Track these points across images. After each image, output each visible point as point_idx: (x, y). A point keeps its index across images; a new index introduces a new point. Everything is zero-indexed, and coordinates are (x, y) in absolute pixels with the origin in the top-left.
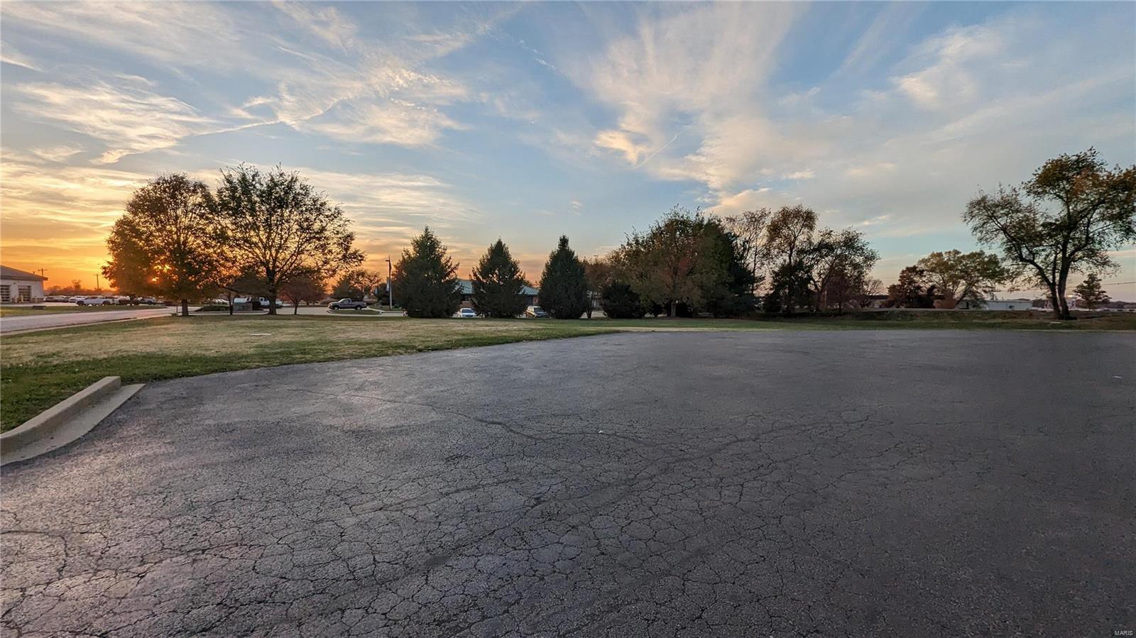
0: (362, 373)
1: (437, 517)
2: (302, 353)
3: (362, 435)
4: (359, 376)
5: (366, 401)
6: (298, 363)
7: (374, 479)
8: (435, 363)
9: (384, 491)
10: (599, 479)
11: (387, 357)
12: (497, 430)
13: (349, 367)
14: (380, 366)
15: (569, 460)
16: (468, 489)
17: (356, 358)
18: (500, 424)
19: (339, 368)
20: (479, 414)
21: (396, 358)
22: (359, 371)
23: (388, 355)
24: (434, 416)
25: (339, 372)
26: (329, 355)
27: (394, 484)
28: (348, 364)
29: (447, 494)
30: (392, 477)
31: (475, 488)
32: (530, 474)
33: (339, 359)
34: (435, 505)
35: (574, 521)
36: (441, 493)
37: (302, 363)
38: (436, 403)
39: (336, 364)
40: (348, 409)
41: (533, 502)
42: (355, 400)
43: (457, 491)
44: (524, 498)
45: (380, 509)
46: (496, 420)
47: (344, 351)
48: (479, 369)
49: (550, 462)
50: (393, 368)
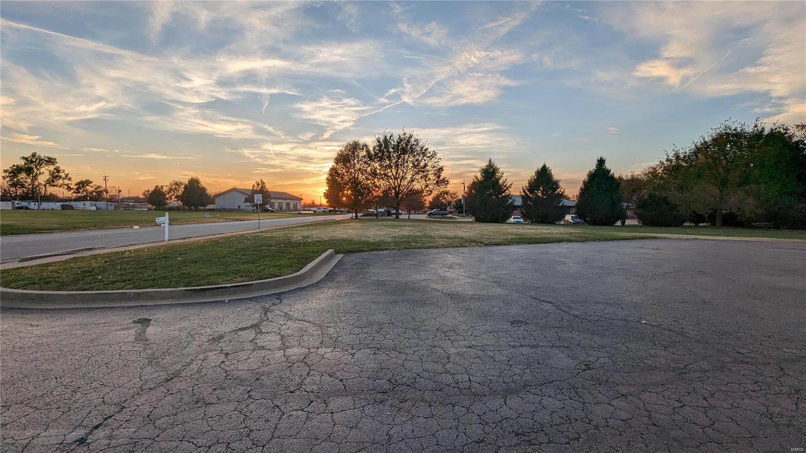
0: (451, 257)
1: (508, 361)
2: (416, 243)
3: (454, 297)
4: (449, 259)
5: (454, 275)
6: (414, 248)
7: (464, 327)
8: (498, 254)
9: (471, 335)
11: (465, 248)
12: (549, 307)
13: (443, 253)
14: (462, 253)
16: (528, 346)
17: (446, 248)
18: (550, 303)
19: (437, 253)
20: (533, 293)
21: (471, 249)
22: (449, 256)
23: (466, 247)
24: (499, 291)
25: (437, 256)
26: (430, 244)
27: (477, 333)
28: (442, 251)
29: (514, 347)
30: (475, 328)
31: (532, 347)
32: (579, 345)
33: (437, 247)
34: (506, 352)
36: (510, 345)
37: (416, 248)
38: (501, 282)
39: (435, 251)
40: (444, 279)
41: (583, 367)
42: (448, 274)
43: (522, 346)
44: (576, 363)
45: (470, 347)
46: (546, 299)
47: (439, 243)
48: (530, 261)
49: (596, 338)
50: (470, 255)
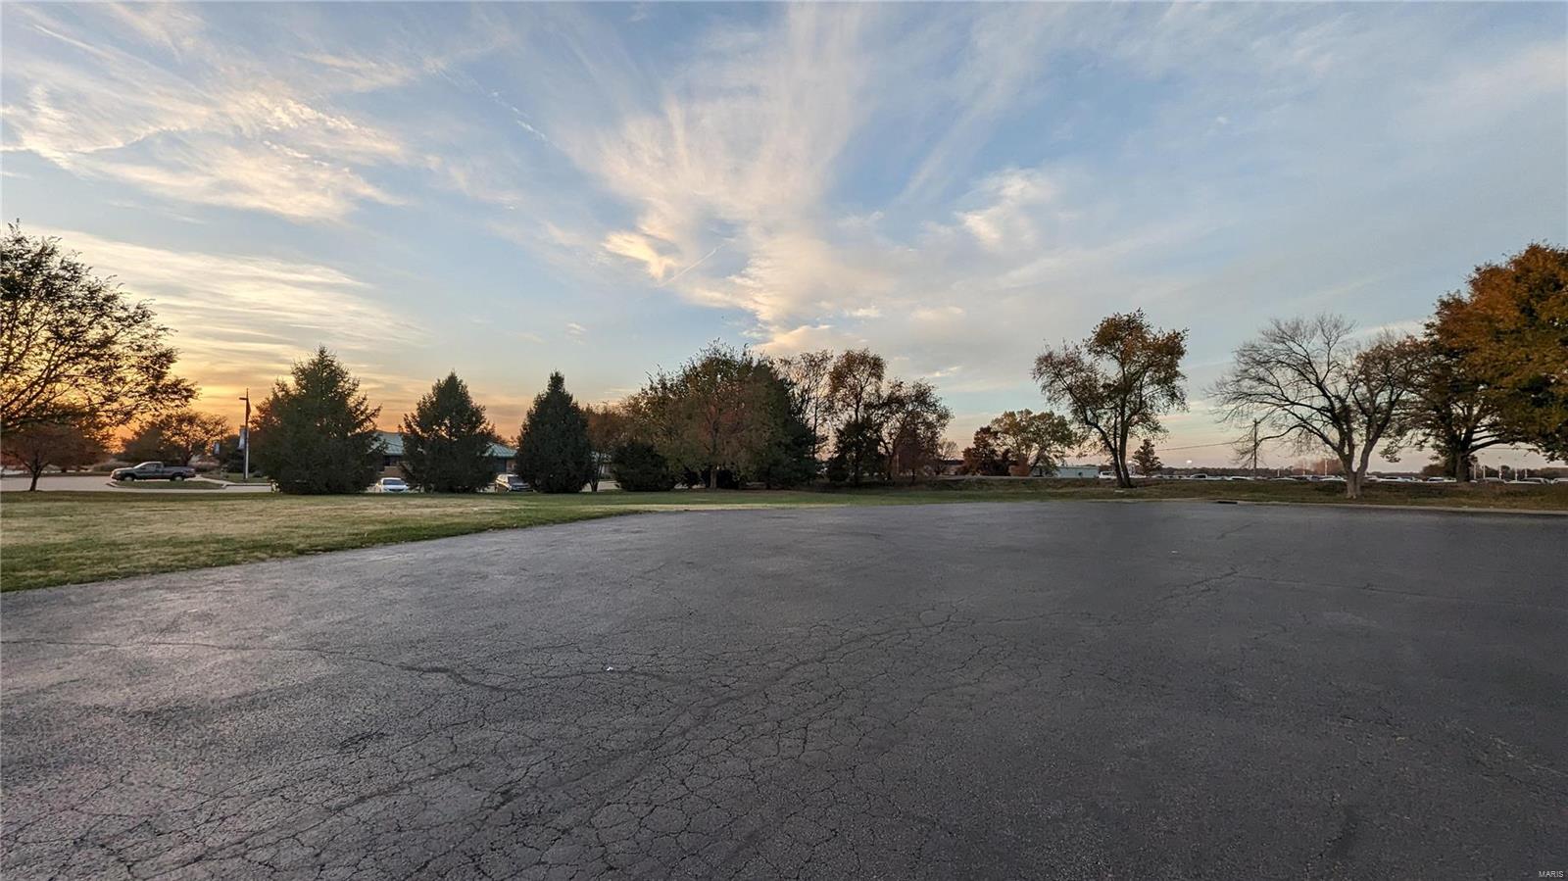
0: (174, 599)
1: (317, 855)
2: (40, 568)
3: (163, 718)
4: (170, 605)
5: (179, 651)
6: (29, 587)
7: (189, 801)
8: (326, 575)
9: (207, 821)
10: (606, 745)
11: (232, 567)
12: (439, 681)
13: (148, 589)
14: (216, 583)
15: (559, 720)
16: (380, 793)
17: (164, 572)
18: (444, 670)
19: (124, 593)
20: (407, 658)
21: (250, 567)
22: (171, 596)
23: (234, 563)
24: (320, 668)
25: (124, 600)
26: (104, 568)
27: (230, 806)
28: (145, 583)
29: (340, 809)
30: (227, 793)
31: (396, 789)
32: (494, 752)
33: (128, 575)
34: (314, 833)
35: (565, 820)
36: (328, 809)
37: (37, 586)
38: (328, 644)
39: (119, 586)
40: (139, 671)
41: (499, 799)
42: (156, 653)
43: (362, 799)
44: (485, 795)
45: (197, 860)
46: (437, 664)
47: (138, 560)
48: (409, 580)
49: (528, 726)
50: (243, 586)
